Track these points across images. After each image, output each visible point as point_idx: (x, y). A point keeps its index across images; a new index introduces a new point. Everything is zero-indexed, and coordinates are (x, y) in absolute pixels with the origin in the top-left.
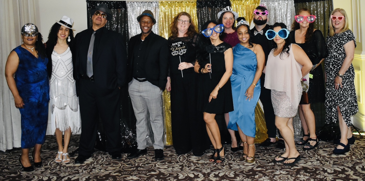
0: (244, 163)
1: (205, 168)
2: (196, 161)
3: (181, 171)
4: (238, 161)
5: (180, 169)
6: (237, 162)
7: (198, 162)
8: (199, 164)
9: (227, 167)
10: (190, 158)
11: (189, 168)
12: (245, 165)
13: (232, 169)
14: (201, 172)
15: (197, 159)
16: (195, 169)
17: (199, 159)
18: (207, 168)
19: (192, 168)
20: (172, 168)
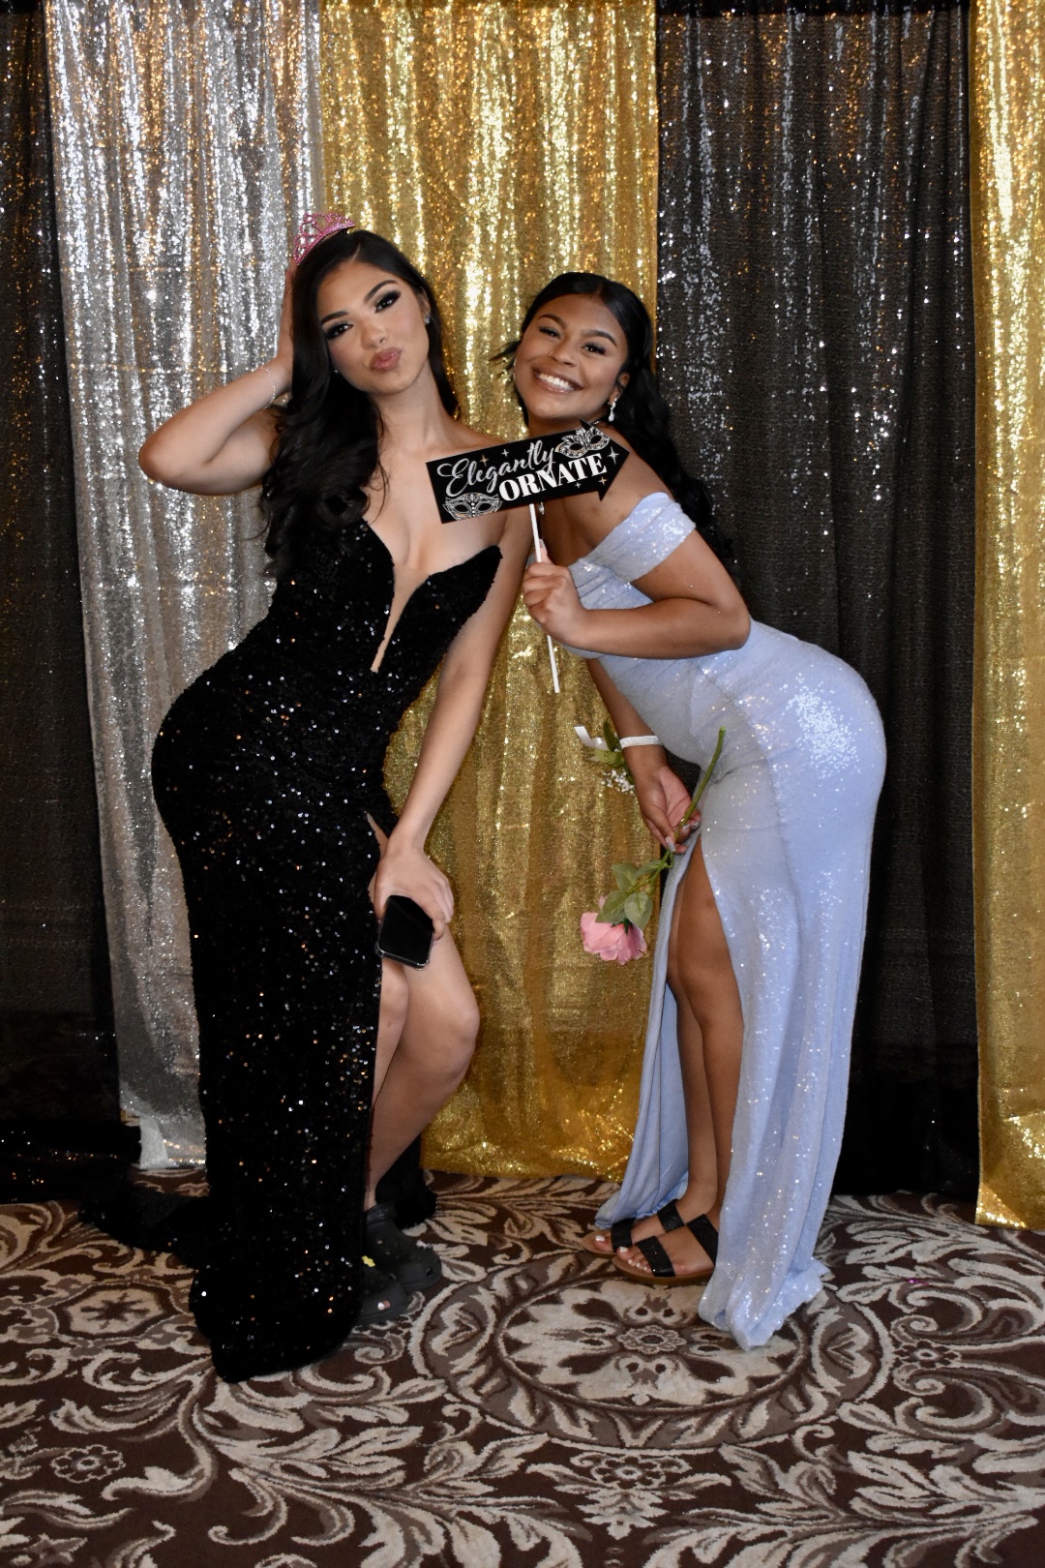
0: (981, 1440)
1: (619, 1472)
2: (565, 1376)
3: (407, 1481)
4: (922, 1414)
5: (397, 1462)
6: (911, 1413)
7: (574, 1379)
8: (582, 1414)
9: (814, 1481)
10: (515, 1333)
11: (478, 1452)
12: (984, 1466)
13: (857, 1504)
14: (570, 1510)
15: (577, 1348)
16: (533, 1468)
17: (589, 1349)
18: (638, 1474)
19: (509, 1463)
20: (334, 1434)
